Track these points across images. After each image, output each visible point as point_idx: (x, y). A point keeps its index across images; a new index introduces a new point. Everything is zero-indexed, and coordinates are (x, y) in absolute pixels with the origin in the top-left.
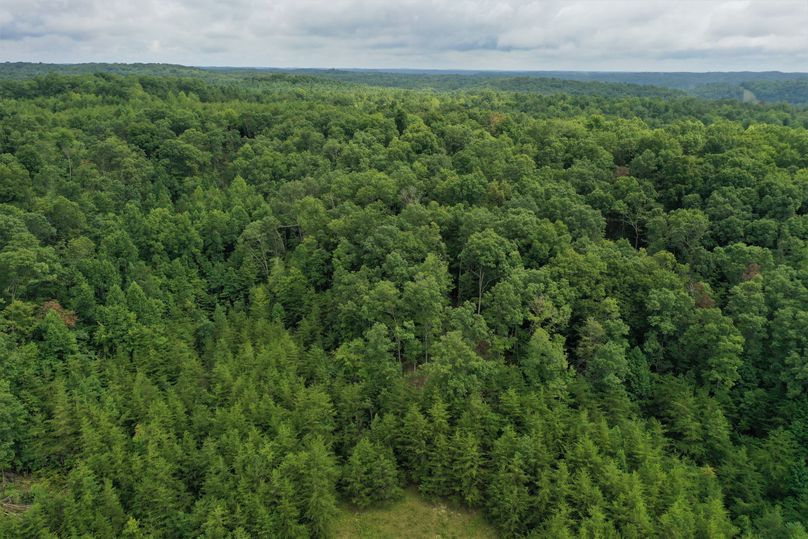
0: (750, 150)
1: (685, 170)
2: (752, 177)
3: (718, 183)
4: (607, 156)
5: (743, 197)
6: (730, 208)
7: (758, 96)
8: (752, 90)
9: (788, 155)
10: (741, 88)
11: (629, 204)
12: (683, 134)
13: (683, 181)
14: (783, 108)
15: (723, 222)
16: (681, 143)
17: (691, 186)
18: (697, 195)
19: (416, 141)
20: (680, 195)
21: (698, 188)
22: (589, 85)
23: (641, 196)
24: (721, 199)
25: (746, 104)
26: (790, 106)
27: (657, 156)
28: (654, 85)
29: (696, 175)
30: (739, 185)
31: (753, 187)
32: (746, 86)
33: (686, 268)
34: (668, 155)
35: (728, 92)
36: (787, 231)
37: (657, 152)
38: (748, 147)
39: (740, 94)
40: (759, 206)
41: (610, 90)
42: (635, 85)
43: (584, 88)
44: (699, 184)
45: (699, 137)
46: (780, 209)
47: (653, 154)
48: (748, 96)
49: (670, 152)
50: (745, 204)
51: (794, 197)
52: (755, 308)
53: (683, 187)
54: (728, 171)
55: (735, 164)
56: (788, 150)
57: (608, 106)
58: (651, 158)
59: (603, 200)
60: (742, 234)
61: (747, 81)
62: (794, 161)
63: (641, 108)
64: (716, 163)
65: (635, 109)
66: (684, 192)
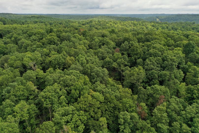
0: (159, 41)
1: (137, 50)
2: (160, 53)
3: (148, 56)
4: (113, 44)
5: (157, 61)
6: (152, 66)
7: (160, 20)
8: (159, 18)
9: (171, 43)
10: (156, 18)
11: (118, 64)
12: (138, 35)
13: (137, 54)
14: (166, 23)
15: (150, 72)
16: (137, 39)
17: (139, 56)
18: (141, 60)
19: (48, 40)
20: (136, 59)
21: (142, 57)
22: (120, 17)
23: (122, 61)
24: (149, 62)
25: (157, 22)
26: (168, 22)
27: (129, 44)
28: (136, 17)
29: (141, 52)
30: (155, 56)
31: (160, 57)
32: (157, 17)
33: (136, 97)
34: (132, 43)
35: (153, 19)
36: (173, 76)
37: (129, 42)
38: (158, 40)
39: (156, 19)
40: (163, 65)
41: (125, 19)
42: (131, 18)
43: (118, 18)
44: (142, 55)
45: (143, 36)
46: (170, 67)
47: (128, 43)
48: (158, 20)
49: (133, 42)
50: (158, 64)
51: (175, 62)
52: (164, 121)
53: (137, 56)
54: (151, 51)
55: (154, 48)
56: (170, 41)
57: (122, 23)
58: (127, 45)
59: (109, 62)
60: (157, 77)
61: (157, 16)
62: (173, 45)
63: (131, 24)
64: (148, 46)
65: (129, 24)
66: (137, 58)
